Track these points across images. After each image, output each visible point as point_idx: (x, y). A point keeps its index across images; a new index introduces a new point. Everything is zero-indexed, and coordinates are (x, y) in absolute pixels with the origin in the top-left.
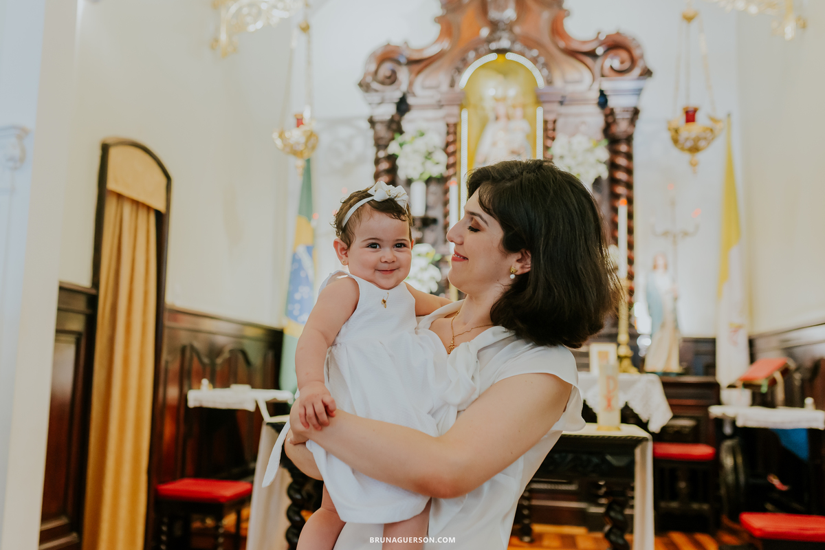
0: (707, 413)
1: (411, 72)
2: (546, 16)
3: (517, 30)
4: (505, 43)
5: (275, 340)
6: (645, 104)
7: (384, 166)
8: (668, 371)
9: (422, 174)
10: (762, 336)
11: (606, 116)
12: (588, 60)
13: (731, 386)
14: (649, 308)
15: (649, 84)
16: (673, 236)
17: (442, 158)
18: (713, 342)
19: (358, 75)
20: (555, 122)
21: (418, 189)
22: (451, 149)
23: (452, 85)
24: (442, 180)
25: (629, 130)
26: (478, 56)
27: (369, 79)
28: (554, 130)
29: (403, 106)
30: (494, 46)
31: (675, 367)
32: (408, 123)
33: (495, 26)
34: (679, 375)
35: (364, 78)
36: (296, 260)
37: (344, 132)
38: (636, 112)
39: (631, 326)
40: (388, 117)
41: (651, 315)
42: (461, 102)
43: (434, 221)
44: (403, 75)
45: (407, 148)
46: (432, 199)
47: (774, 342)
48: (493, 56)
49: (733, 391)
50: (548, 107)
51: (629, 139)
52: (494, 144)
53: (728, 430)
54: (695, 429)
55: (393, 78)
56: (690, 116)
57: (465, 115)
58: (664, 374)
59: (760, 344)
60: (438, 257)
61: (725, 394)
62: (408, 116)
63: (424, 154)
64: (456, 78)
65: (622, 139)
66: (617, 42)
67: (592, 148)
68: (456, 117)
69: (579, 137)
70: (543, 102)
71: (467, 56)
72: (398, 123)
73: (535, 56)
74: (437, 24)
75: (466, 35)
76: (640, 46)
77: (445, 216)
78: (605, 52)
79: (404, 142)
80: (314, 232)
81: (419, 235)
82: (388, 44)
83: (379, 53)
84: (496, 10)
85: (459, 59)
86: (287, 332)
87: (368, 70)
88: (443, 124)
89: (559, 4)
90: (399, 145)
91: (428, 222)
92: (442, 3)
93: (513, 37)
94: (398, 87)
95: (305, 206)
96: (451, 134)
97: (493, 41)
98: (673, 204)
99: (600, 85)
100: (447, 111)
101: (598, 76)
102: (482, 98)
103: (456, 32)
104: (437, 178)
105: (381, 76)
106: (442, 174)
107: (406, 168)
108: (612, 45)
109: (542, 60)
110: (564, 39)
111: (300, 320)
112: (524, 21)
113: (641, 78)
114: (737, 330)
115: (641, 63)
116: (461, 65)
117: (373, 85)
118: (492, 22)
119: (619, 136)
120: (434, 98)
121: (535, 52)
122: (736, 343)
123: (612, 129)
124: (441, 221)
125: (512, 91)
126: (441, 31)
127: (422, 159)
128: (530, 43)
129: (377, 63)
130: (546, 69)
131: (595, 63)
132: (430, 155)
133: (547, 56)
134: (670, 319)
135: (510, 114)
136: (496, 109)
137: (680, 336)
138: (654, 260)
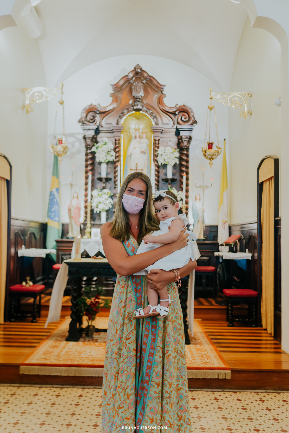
0: (214, 254)
1: (100, 117)
2: (156, 96)
3: (145, 102)
4: (139, 107)
5: (44, 228)
6: (193, 134)
7: (90, 156)
8: (200, 238)
9: (105, 160)
10: (234, 226)
11: (179, 139)
12: (172, 116)
13: (222, 245)
14: (193, 215)
15: (196, 127)
16: (203, 188)
17: (113, 153)
18: (217, 227)
19: (79, 118)
20: (159, 141)
21: (104, 166)
22: (117, 150)
23: (117, 124)
24: (114, 163)
25: (188, 146)
26: (128, 112)
27: (83, 120)
28: (159, 143)
29: (97, 131)
30: (135, 108)
31: (202, 237)
32: (100, 138)
33: (136, 99)
34: (204, 240)
35: (81, 118)
36: (51, 194)
37: (71, 139)
38: (190, 138)
40: (92, 136)
41: (193, 218)
42: (120, 130)
43: (110, 179)
44: (98, 118)
45: (99, 149)
46: (109, 170)
47: (238, 228)
48: (134, 112)
49: (223, 247)
50: (156, 134)
51: (187, 149)
52: (134, 148)
53: (221, 261)
54: (209, 260)
55: (94, 120)
56: (210, 146)
57: (122, 135)
58: (198, 240)
59: (233, 228)
60: (112, 194)
61: (220, 248)
62: (99, 136)
63: (107, 152)
64: (119, 120)
65: (185, 149)
66: (183, 109)
67: (173, 152)
68: (119, 136)
69: (168, 147)
70: (154, 132)
71: (124, 111)
72: (96, 139)
73: (151, 113)
74: (111, 97)
75: (124, 102)
76: (192, 111)
77: (115, 178)
78: (179, 113)
79: (98, 146)
80: (59, 183)
81: (104, 185)
82: (92, 105)
83: (87, 108)
84: (136, 93)
85: (120, 112)
86: (49, 224)
87: (82, 116)
88: (113, 139)
89: (161, 92)
90: (96, 148)
91: (108, 180)
92: (113, 88)
93: (142, 104)
94: (96, 123)
95: (56, 172)
96: (117, 143)
97: (135, 106)
98: (203, 175)
99: (177, 126)
100: (115, 134)
101: (176, 123)
102: (129, 128)
103: (119, 101)
104: (111, 162)
105: (88, 118)
106: (113, 160)
107: (99, 157)
108: (182, 110)
109: (154, 115)
110: (163, 106)
111: (54, 219)
112: (147, 98)
113: (192, 124)
114: (225, 223)
115: (193, 119)
116: (121, 115)
117: (85, 122)
118: (134, 97)
119: (183, 148)
120: (110, 128)
121: (151, 111)
122: (224, 228)
123: (181, 144)
124: (113, 180)
125: (142, 126)
126: (113, 100)
127: (106, 154)
128: (149, 107)
129: (87, 113)
130: (156, 118)
131: (175, 117)
132: (109, 152)
133: (156, 113)
134: (201, 219)
135: (141, 136)
136: (135, 134)
137: (204, 225)
138: (196, 197)
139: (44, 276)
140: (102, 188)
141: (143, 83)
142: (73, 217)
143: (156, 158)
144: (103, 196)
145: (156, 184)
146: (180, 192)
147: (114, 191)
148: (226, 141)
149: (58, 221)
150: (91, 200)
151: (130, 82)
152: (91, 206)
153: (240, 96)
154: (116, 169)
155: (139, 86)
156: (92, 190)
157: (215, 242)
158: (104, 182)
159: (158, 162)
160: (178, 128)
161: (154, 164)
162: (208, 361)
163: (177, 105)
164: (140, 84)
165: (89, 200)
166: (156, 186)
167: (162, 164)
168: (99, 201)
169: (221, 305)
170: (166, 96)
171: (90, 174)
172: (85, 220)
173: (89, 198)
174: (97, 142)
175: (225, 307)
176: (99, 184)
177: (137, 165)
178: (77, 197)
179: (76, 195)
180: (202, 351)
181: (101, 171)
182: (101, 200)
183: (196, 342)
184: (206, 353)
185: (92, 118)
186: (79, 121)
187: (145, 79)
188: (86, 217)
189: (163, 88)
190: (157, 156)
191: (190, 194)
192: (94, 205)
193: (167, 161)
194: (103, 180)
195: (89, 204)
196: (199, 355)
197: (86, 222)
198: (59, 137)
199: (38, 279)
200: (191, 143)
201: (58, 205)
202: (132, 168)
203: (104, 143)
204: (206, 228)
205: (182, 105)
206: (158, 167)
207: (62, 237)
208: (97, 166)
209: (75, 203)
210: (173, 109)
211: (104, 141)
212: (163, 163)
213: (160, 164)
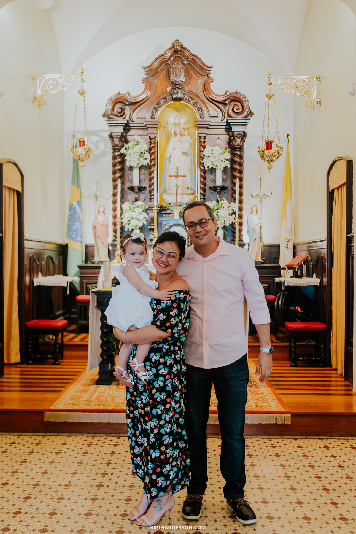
0: (274, 280)
1: (130, 109)
2: (200, 81)
3: (186, 89)
4: (180, 95)
5: (63, 250)
6: (248, 129)
7: (118, 160)
8: (258, 261)
9: (138, 164)
10: (299, 244)
11: (230, 137)
12: (221, 106)
13: (284, 269)
15: (252, 121)
16: (261, 197)
17: (147, 155)
18: (278, 246)
19: (103, 111)
20: (205, 138)
21: (136, 172)
22: (152, 151)
23: (152, 117)
24: (148, 167)
25: (241, 144)
26: (166, 102)
27: (109, 113)
28: (205, 142)
29: (127, 128)
30: (174, 96)
31: (260, 259)
32: (130, 136)
33: (175, 86)
35: (106, 111)
37: (94, 139)
38: (245, 134)
39: (240, 240)
40: (120, 134)
42: (155, 126)
43: (145, 188)
44: (128, 110)
45: (130, 151)
46: (143, 177)
47: (305, 247)
48: (173, 102)
49: (285, 271)
50: (201, 130)
51: (241, 148)
52: (174, 149)
53: (283, 288)
55: (122, 113)
56: (269, 145)
57: (158, 131)
59: (298, 248)
60: (147, 207)
61: (282, 271)
62: (129, 134)
63: (139, 154)
64: (155, 113)
65: (237, 148)
66: (236, 97)
67: (223, 152)
68: (156, 134)
69: (217, 147)
70: (198, 127)
71: (160, 102)
72: (125, 137)
73: (195, 102)
74: (143, 83)
75: (159, 90)
76: (247, 100)
77: (150, 187)
78: (230, 102)
79: (128, 147)
80: (81, 193)
81: (137, 196)
82: (119, 93)
83: (114, 98)
84: (175, 78)
85: (156, 102)
86: (70, 246)
87: (108, 108)
88: (147, 137)
89: (207, 75)
90: (126, 149)
91: (141, 189)
92: (145, 71)
93: (184, 92)
94: (125, 118)
95: (76, 180)
96: (152, 143)
97: (174, 94)
98: (261, 181)
99: (227, 120)
100: (150, 131)
101: (226, 115)
102: (167, 123)
103: (154, 88)
104: (145, 166)
105: (115, 112)
106: (148, 164)
107: (130, 161)
108: (233, 99)
109: (198, 105)
110: (210, 94)
111: (76, 239)
112: (189, 83)
113: (247, 117)
114: (288, 241)
115: (247, 109)
116: (157, 106)
117: (112, 116)
118: (173, 82)
119: (236, 147)
120: (144, 123)
121: (195, 101)
122: (287, 248)
123: (233, 143)
124: (148, 189)
125: (183, 120)
126: (146, 87)
127: (138, 157)
128: (192, 96)
129: (113, 104)
130: (201, 110)
131: (225, 109)
132: (141, 154)
133: (201, 103)
134: (258, 236)
135: (182, 133)
136: (175, 130)
137: (262, 244)
138: (251, 209)
139: (65, 310)
140: (134, 200)
141: (184, 64)
142: (99, 237)
143: (201, 161)
144: (136, 209)
145: (201, 194)
146: (232, 203)
147: (149, 204)
148: (289, 137)
149: (81, 242)
150: (121, 214)
151: (168, 63)
152: (122, 223)
153: (307, 81)
154: (152, 176)
155: (179, 69)
156: (122, 202)
157: (277, 265)
158: (136, 192)
159: (204, 166)
160: (229, 121)
161: (199, 168)
162: (264, 404)
163: (227, 93)
164: (180, 66)
165: (119, 216)
166: (201, 195)
167: (210, 169)
168: (130, 216)
169: (282, 342)
170: (213, 80)
171: (119, 182)
172: (115, 240)
173: (118, 212)
174: (127, 142)
175: (287, 344)
176: (131, 194)
177: (177, 169)
178: (104, 212)
179: (102, 209)
180: (257, 394)
181: (132, 178)
182: (134, 214)
183: (251, 385)
184: (262, 396)
185: (120, 110)
186: (104, 115)
187: (187, 58)
188: (116, 237)
189: (210, 71)
190: (202, 158)
191: (244, 205)
192: (125, 221)
193: (215, 165)
194: (136, 189)
195: (118, 220)
196: (254, 398)
197: (116, 243)
198: (79, 136)
199: (58, 313)
200: (245, 140)
201: (80, 221)
202: (172, 174)
203: (135, 143)
204: (265, 247)
205: (234, 91)
206: (205, 172)
207: (86, 262)
208: (127, 172)
209: (101, 218)
210: (222, 97)
211: (136, 140)
212: (210, 167)
213: (206, 168)
